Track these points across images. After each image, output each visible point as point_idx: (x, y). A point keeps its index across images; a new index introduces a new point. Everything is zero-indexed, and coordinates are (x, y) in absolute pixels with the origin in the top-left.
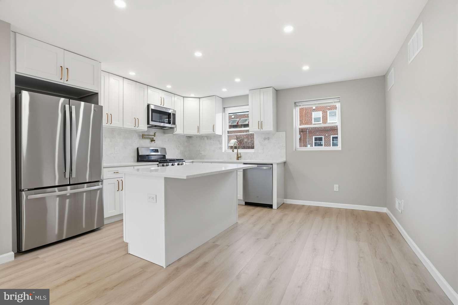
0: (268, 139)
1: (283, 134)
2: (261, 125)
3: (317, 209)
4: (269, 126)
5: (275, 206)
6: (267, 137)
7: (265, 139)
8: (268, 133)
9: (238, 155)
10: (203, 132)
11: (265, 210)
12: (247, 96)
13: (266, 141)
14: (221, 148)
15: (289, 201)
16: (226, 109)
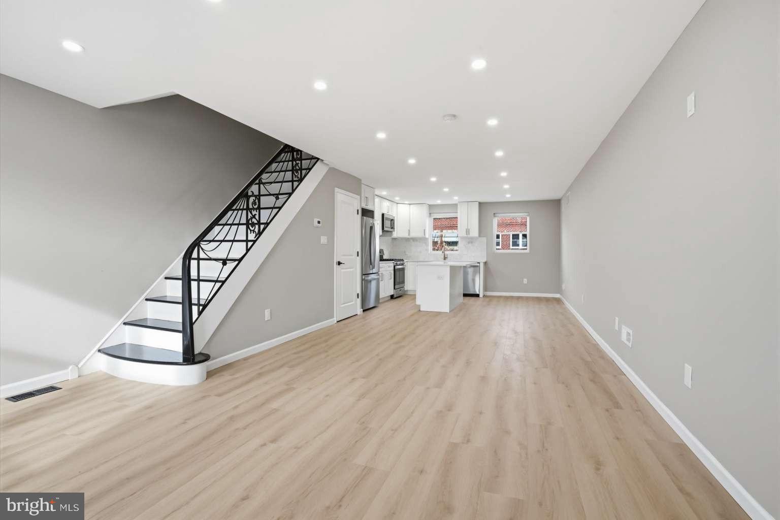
0: (472, 242)
1: (484, 239)
2: (468, 231)
3: (512, 297)
4: (475, 233)
5: (481, 296)
6: (471, 241)
7: (469, 243)
8: (472, 238)
9: (445, 256)
10: (413, 235)
11: (473, 299)
12: (456, 205)
13: (470, 245)
14: (427, 250)
15: (489, 293)
16: (432, 215)
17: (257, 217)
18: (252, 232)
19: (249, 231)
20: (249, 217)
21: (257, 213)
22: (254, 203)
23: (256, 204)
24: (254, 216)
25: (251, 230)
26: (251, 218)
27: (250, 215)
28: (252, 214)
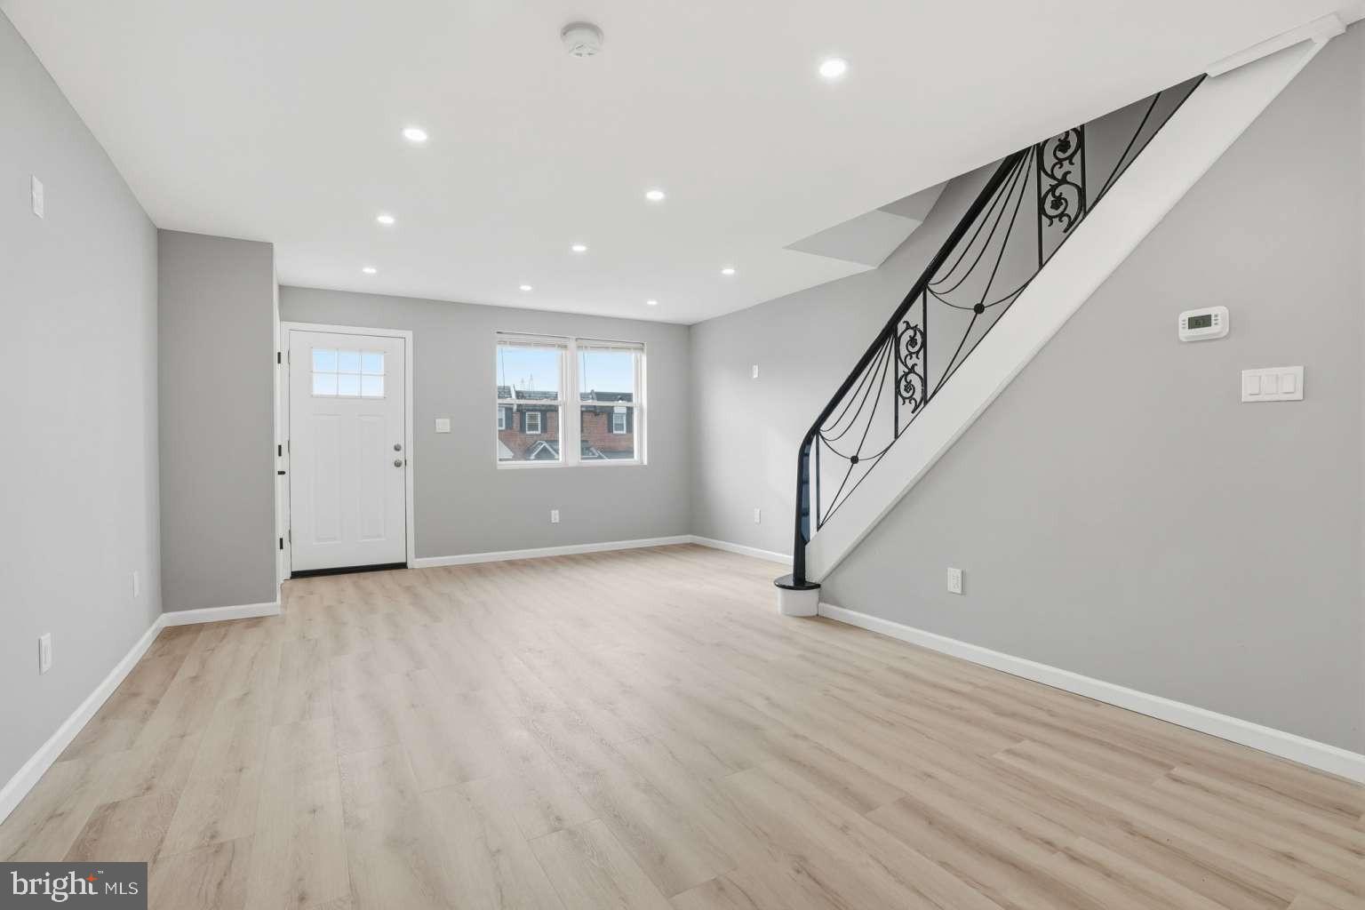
17: (919, 370)
18: (907, 401)
19: (900, 400)
20: (901, 374)
21: (920, 362)
22: (912, 341)
23: (916, 344)
24: (912, 370)
25: (904, 399)
26: (906, 375)
27: (902, 369)
28: (906, 366)
